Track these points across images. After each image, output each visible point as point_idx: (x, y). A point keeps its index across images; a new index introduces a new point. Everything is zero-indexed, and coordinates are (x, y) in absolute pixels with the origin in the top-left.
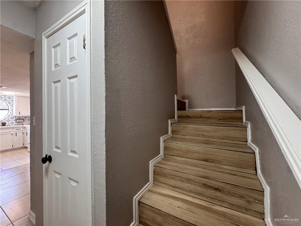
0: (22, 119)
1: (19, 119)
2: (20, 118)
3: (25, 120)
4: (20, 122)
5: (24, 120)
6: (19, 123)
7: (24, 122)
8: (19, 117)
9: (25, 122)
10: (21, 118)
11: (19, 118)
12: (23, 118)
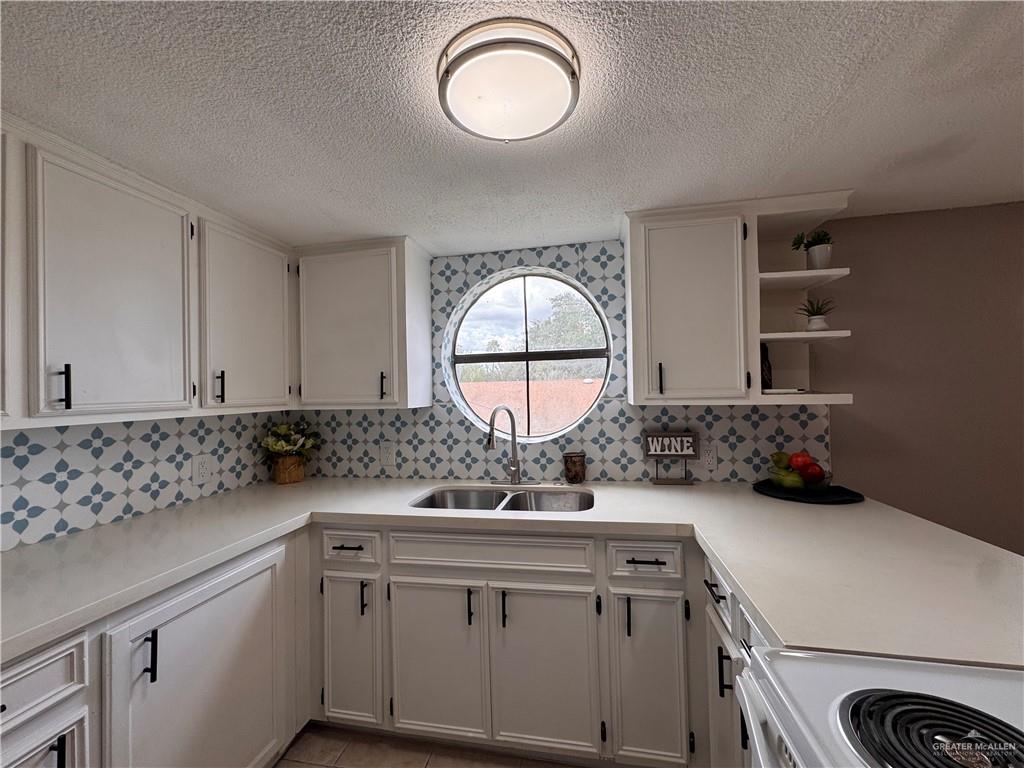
0: (687, 432)
1: (665, 428)
2: (673, 419)
3: (703, 442)
4: (675, 459)
5: (695, 445)
6: (667, 468)
7: (696, 456)
8: (664, 411)
9: (707, 459)
10: (680, 423)
11: (665, 419)
12: (694, 422)
